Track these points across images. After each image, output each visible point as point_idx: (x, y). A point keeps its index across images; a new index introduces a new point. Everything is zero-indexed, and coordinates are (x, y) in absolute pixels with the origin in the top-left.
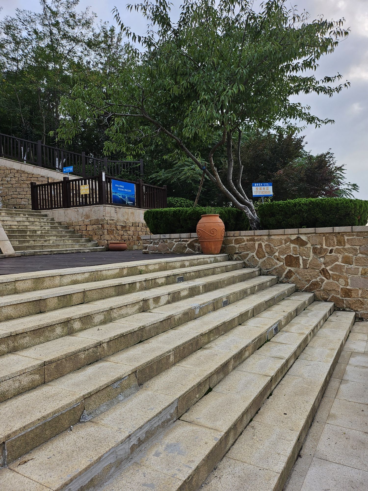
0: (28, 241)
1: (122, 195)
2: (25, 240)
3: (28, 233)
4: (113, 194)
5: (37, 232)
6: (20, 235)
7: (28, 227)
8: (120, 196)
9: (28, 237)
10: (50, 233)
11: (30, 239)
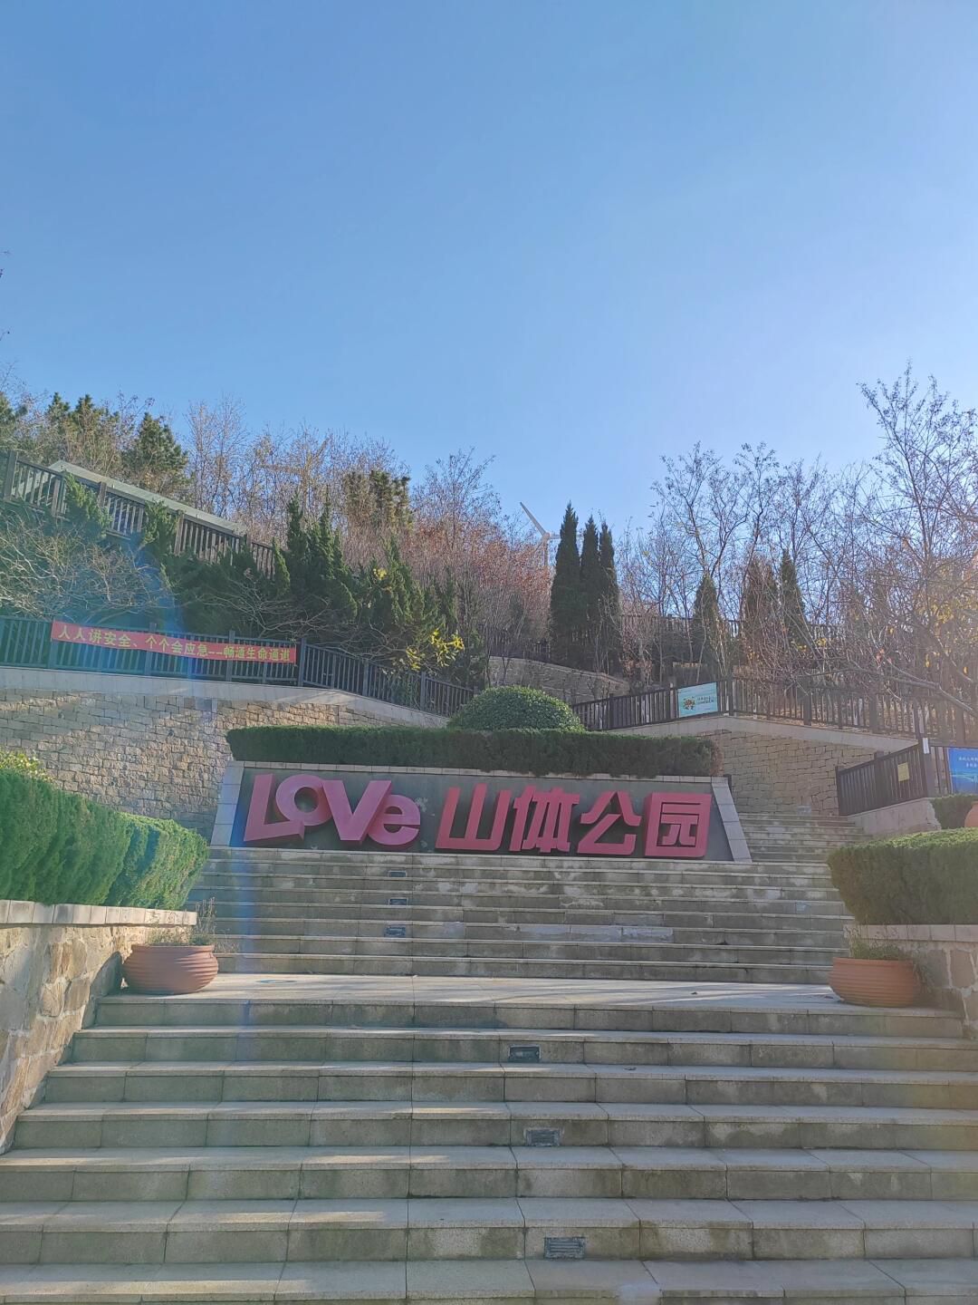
8: (973, 778)
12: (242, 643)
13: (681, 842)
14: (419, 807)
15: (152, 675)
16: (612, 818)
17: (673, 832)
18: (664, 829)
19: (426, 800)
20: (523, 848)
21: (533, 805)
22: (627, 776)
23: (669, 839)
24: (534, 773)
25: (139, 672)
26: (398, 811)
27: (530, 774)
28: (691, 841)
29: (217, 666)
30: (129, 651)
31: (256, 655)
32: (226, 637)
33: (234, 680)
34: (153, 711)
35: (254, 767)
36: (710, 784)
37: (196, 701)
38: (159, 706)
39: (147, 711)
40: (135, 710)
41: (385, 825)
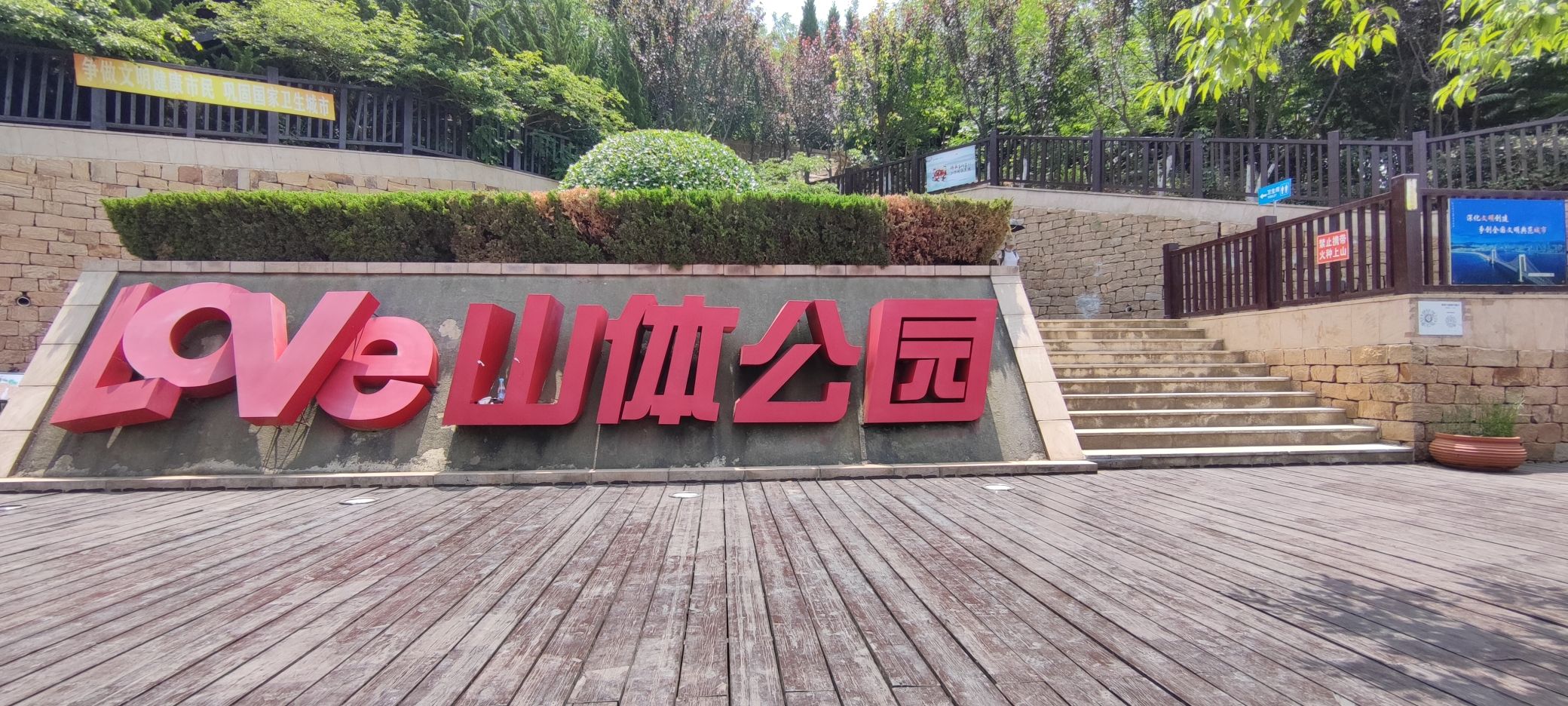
1: (1498, 252)
3: (1136, 390)
4: (1457, 251)
6: (1115, 396)
7: (1142, 372)
8: (1488, 253)
9: (1134, 405)
10: (1203, 391)
11: (1140, 412)
15: (108, 129)
25: (81, 123)
34: (109, 186)
35: (138, 270)
36: (988, 277)
37: (205, 172)
38: (123, 180)
39: (97, 186)
40: (70, 184)
41: (356, 378)
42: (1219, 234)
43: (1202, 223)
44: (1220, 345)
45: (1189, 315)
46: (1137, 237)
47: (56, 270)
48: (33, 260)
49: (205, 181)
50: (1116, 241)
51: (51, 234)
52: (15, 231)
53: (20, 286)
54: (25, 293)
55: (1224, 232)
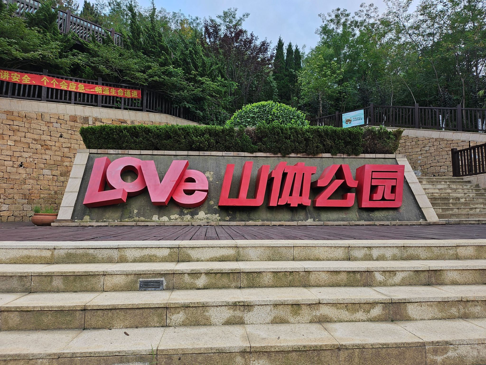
0: (452, 209)
2: (449, 207)
3: (451, 201)
5: (461, 200)
6: (443, 202)
7: (451, 195)
9: (451, 205)
10: (475, 201)
11: (454, 207)
12: (107, 85)
13: (386, 198)
14: (208, 178)
15: (47, 101)
16: (339, 182)
17: (380, 190)
18: (374, 189)
19: (212, 173)
20: (278, 204)
21: (285, 175)
22: (342, 155)
23: (378, 196)
24: (281, 154)
25: (38, 99)
26: (193, 181)
27: (279, 155)
28: (392, 197)
29: (92, 98)
30: (30, 86)
31: (117, 93)
32: (97, 81)
33: (103, 106)
34: (48, 122)
35: (96, 152)
36: (395, 158)
37: (78, 118)
38: (52, 120)
39: (44, 122)
40: (36, 121)
41: (184, 190)
42: (470, 145)
43: (462, 141)
44: (477, 186)
45: (463, 175)
46: (436, 147)
47: (31, 154)
48: (25, 150)
49: (78, 121)
50: (427, 148)
51: (30, 141)
52: (19, 139)
53: (21, 160)
54: (22, 163)
55: (471, 145)
